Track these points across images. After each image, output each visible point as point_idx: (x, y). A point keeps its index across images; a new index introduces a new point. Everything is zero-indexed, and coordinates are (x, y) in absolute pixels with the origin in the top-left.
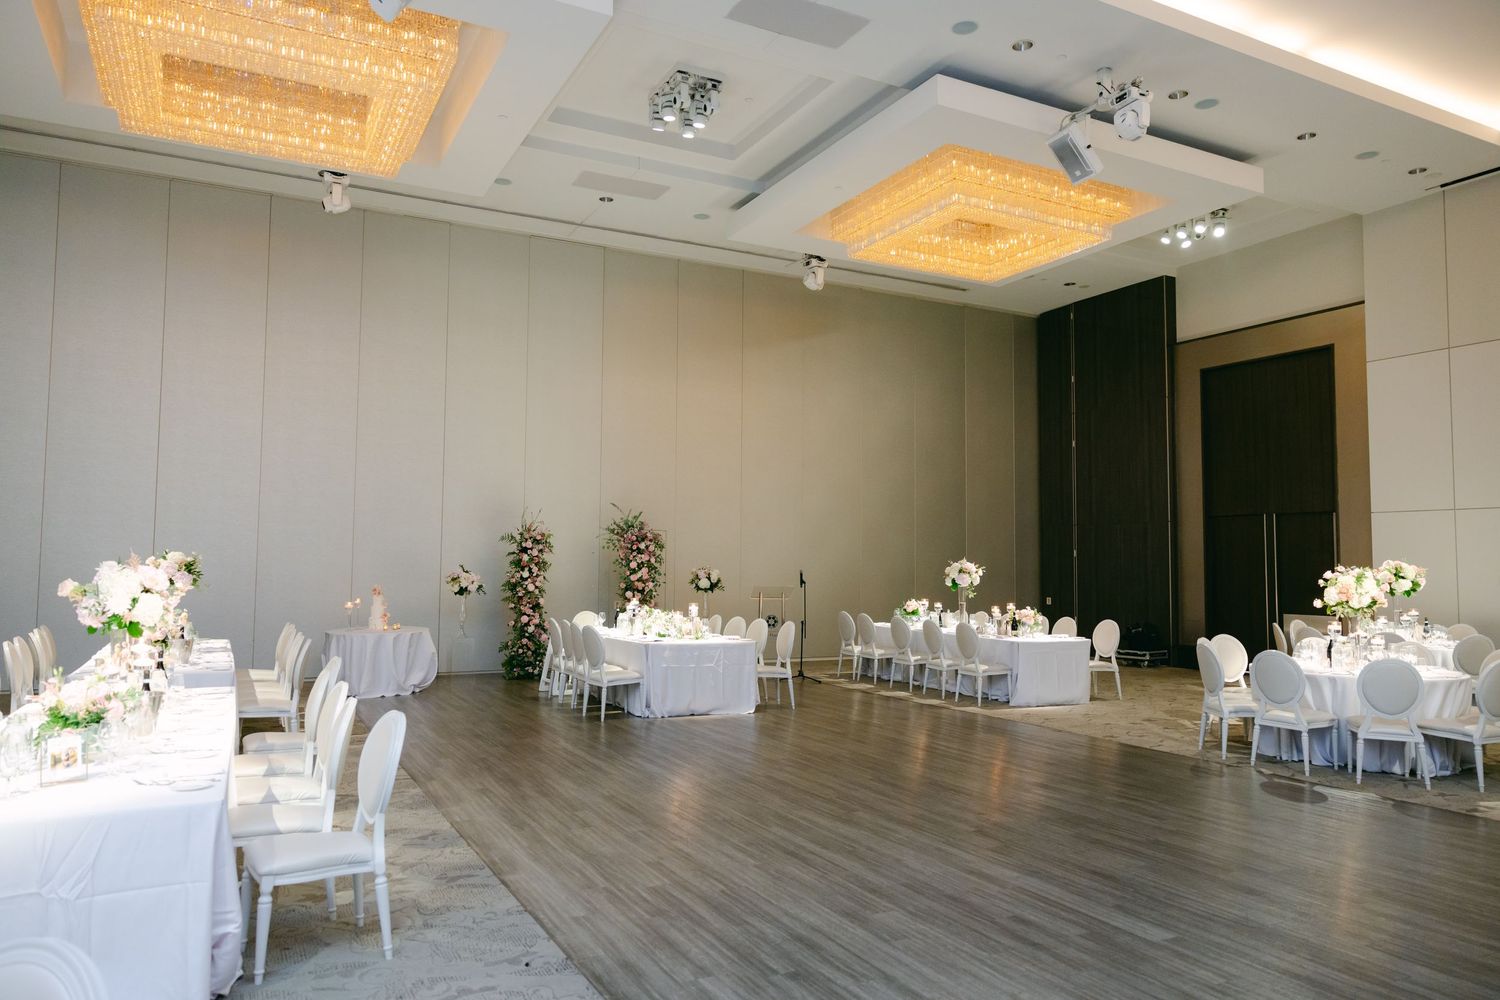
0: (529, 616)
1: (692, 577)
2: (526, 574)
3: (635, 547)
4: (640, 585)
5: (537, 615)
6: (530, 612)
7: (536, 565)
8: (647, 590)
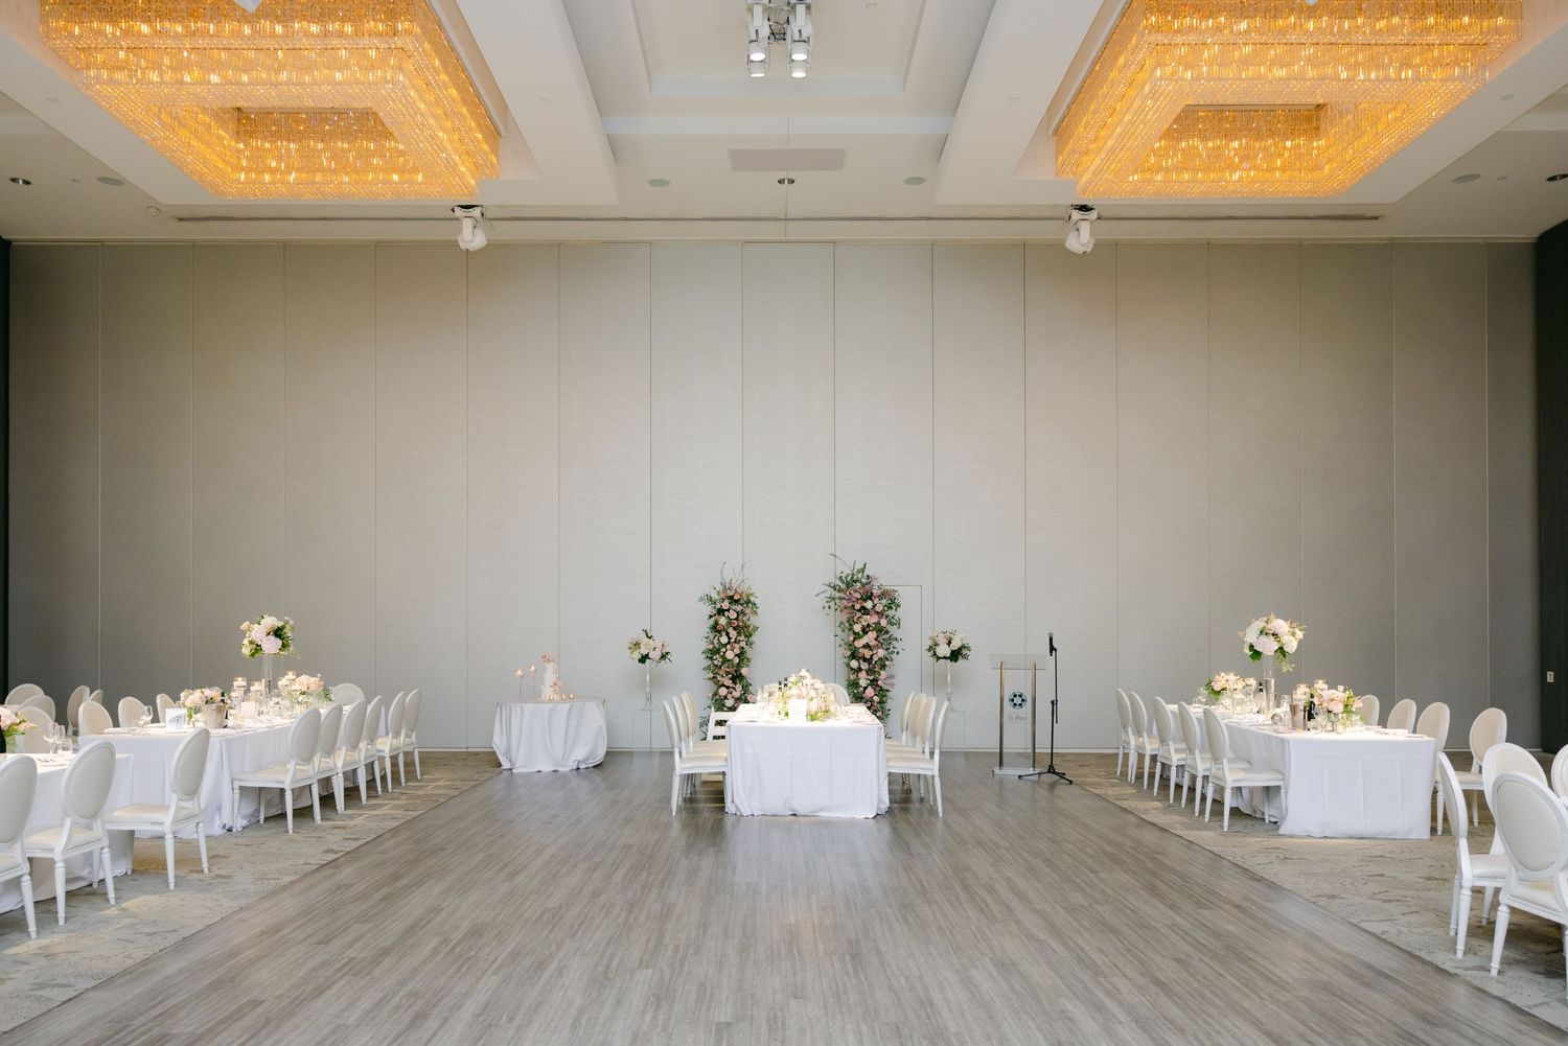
0: (728, 687)
1: (930, 643)
2: (724, 640)
3: (858, 607)
4: (867, 654)
5: (739, 687)
6: (729, 683)
7: (735, 629)
8: (875, 658)
